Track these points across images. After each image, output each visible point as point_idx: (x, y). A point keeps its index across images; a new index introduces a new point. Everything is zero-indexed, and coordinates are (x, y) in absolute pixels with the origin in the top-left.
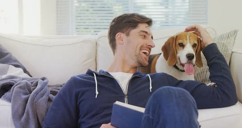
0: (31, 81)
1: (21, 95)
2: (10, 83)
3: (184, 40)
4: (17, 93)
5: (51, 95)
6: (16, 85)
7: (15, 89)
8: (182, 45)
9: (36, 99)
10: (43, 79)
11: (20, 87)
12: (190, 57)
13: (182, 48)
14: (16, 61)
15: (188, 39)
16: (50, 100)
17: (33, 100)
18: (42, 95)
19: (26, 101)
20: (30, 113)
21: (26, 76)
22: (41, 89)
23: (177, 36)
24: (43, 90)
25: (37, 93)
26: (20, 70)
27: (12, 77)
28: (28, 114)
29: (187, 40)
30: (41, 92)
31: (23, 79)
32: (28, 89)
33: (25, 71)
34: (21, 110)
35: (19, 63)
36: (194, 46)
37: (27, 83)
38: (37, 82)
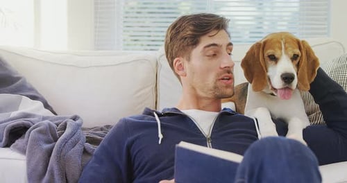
0: (56, 122)
1: (41, 143)
2: (23, 124)
3: (277, 49)
4: (36, 141)
5: (87, 145)
6: (34, 128)
7: (31, 134)
8: (274, 59)
9: (64, 150)
10: (75, 118)
11: (40, 132)
12: (287, 78)
13: (274, 62)
14: (32, 89)
15: (283, 47)
16: (85, 152)
17: (60, 151)
18: (74, 145)
19: (50, 152)
20: (56, 172)
21: (47, 113)
22: (73, 134)
23: (265, 43)
24: (76, 136)
25: (66, 141)
26: (39, 104)
27: (26, 116)
28: (52, 175)
29: (281, 49)
30: (73, 138)
31: (44, 118)
32: (51, 134)
33: (47, 106)
34: (40, 168)
35: (37, 92)
36: (294, 58)
37: (49, 124)
38: (66, 124)
